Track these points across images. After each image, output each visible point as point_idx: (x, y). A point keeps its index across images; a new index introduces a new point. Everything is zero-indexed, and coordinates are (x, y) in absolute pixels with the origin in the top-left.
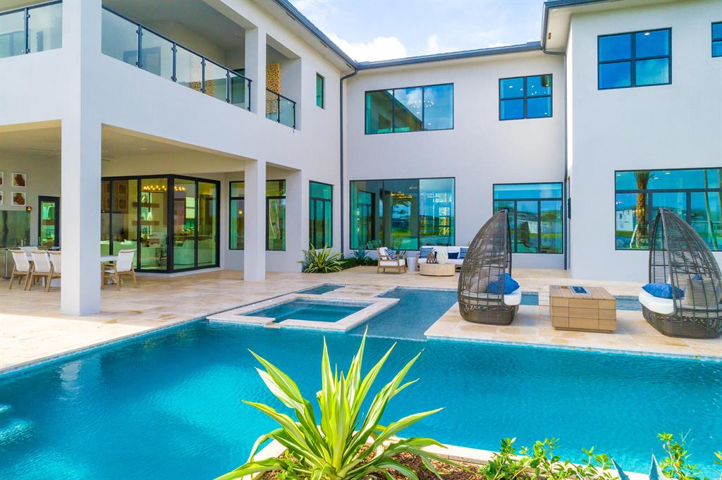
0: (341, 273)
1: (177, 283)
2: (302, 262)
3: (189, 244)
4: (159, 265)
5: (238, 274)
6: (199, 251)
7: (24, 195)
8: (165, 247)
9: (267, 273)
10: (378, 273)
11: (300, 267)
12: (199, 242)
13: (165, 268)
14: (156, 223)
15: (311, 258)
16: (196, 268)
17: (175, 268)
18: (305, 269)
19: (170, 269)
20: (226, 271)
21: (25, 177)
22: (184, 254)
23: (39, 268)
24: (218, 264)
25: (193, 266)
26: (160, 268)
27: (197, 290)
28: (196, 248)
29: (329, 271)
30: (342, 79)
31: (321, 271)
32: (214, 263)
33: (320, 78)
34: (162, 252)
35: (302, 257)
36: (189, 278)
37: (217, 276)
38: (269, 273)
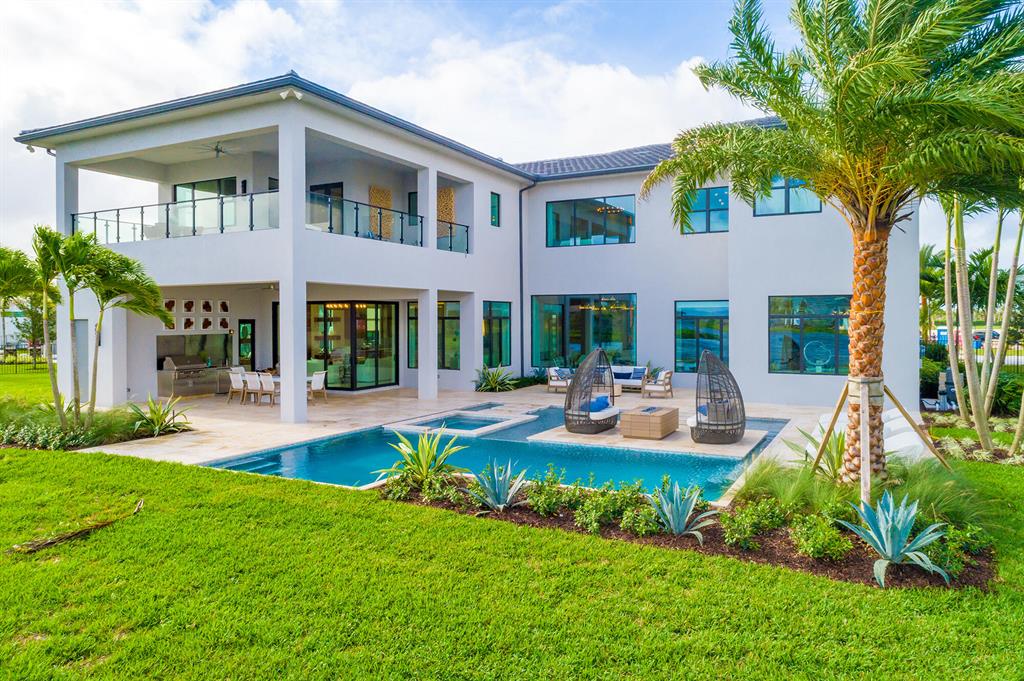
0: (514, 392)
1: (359, 400)
2: (476, 381)
3: (370, 362)
4: (343, 382)
5: (413, 392)
6: (379, 369)
7: (228, 320)
8: (348, 365)
9: (440, 391)
10: (549, 392)
11: (474, 386)
12: (379, 360)
13: (348, 385)
14: (337, 338)
15: (485, 377)
16: (377, 386)
17: (359, 385)
18: (479, 388)
19: (353, 388)
20: (405, 388)
21: (228, 303)
22: (365, 371)
23: (251, 387)
24: (397, 383)
25: (374, 384)
26: (343, 386)
27: (377, 406)
28: (377, 366)
29: (500, 390)
30: (521, 191)
31: (492, 390)
32: (393, 381)
33: (496, 197)
34: (345, 370)
35: (476, 377)
36: (369, 395)
37: (396, 394)
38: (441, 391)
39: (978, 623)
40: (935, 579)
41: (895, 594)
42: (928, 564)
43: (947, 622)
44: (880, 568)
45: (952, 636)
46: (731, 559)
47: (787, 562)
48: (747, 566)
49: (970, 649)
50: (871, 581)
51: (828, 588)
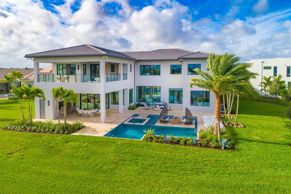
11: (128, 108)
15: (130, 106)
24: (109, 108)
29: (134, 109)
30: (135, 63)
31: (132, 109)
33: (131, 65)
39: (234, 154)
40: (229, 149)
41: (225, 151)
42: (228, 147)
43: (231, 154)
44: (223, 148)
45: (232, 156)
46: (204, 148)
47: (211, 148)
48: (206, 149)
49: (234, 157)
50: (222, 149)
51: (217, 151)
